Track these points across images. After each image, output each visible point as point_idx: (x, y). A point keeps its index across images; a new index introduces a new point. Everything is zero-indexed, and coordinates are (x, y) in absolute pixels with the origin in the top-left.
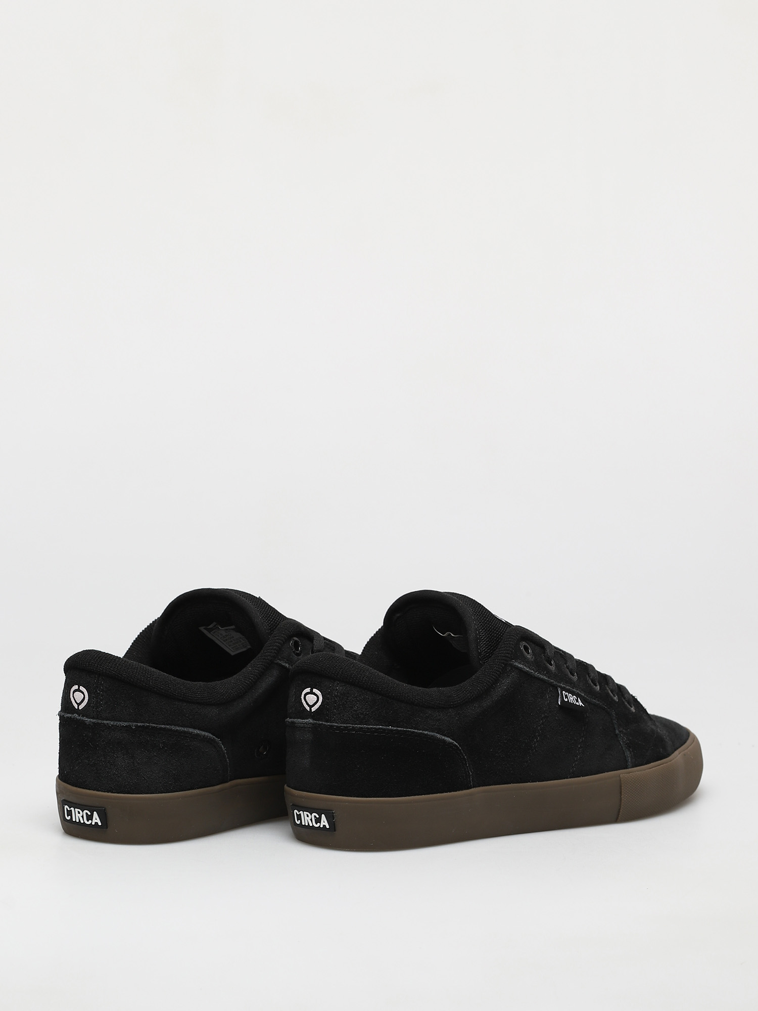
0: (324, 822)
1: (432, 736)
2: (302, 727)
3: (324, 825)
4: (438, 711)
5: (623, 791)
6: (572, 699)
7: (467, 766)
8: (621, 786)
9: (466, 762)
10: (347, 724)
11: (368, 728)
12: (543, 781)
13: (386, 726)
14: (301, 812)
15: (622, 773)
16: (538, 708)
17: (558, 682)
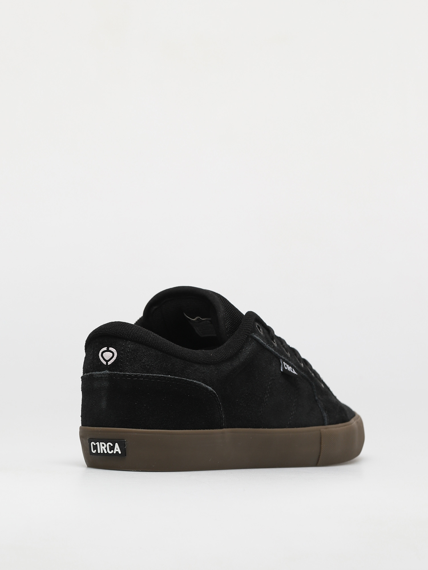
0: (117, 449)
1: (199, 384)
2: (100, 378)
3: (116, 452)
4: (203, 366)
5: (322, 441)
6: (289, 368)
7: (221, 410)
8: (321, 438)
9: (220, 407)
10: (136, 373)
11: (153, 376)
12: (270, 428)
13: (166, 375)
14: (98, 443)
15: (323, 429)
16: (268, 372)
17: (280, 355)
